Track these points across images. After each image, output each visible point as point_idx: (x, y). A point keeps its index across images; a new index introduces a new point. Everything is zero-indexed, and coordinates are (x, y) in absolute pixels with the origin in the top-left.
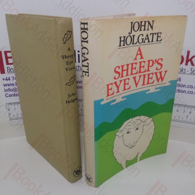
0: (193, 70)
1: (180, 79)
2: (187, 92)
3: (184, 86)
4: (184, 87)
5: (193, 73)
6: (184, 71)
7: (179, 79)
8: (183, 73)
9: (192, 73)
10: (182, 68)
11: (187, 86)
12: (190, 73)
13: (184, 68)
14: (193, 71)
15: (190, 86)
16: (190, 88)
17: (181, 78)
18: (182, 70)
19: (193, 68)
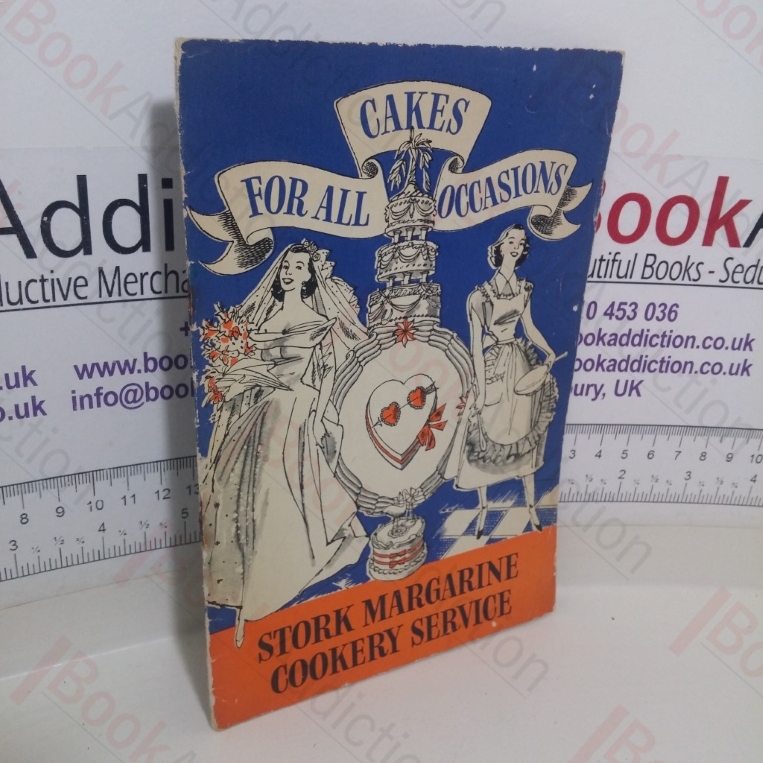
0: (731, 265)
1: (674, 308)
2: (697, 367)
3: (688, 341)
4: (686, 347)
5: (734, 281)
6: (693, 274)
7: (670, 312)
8: (692, 283)
9: (729, 283)
10: (689, 257)
11: (699, 342)
12: (721, 281)
13: (695, 259)
14: (734, 272)
15: (714, 339)
16: (712, 347)
17: (677, 306)
18: (687, 270)
19: (732, 258)
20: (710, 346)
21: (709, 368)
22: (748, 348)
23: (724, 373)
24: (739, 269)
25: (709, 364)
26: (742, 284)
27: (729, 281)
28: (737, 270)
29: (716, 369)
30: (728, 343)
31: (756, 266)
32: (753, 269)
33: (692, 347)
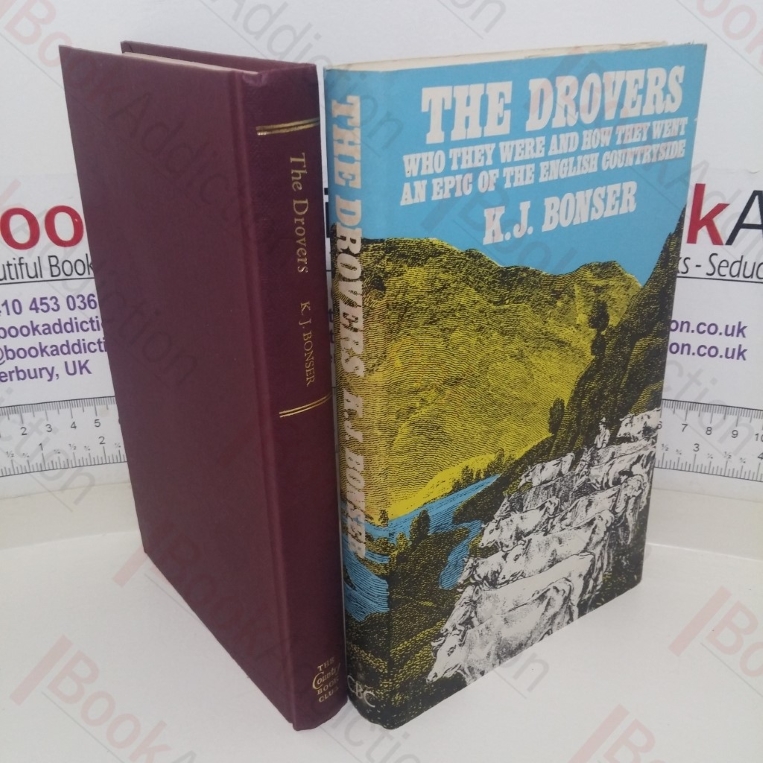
0: (716, 261)
2: (694, 349)
5: (720, 274)
11: (693, 327)
12: (708, 274)
14: (720, 266)
16: (706, 333)
19: (716, 254)
20: (704, 332)
21: (706, 351)
22: (740, 334)
23: (721, 356)
24: (724, 264)
25: (705, 347)
26: (728, 277)
27: (716, 274)
28: (723, 264)
29: (713, 351)
30: (722, 329)
31: (741, 262)
32: (737, 264)
33: (688, 331)
